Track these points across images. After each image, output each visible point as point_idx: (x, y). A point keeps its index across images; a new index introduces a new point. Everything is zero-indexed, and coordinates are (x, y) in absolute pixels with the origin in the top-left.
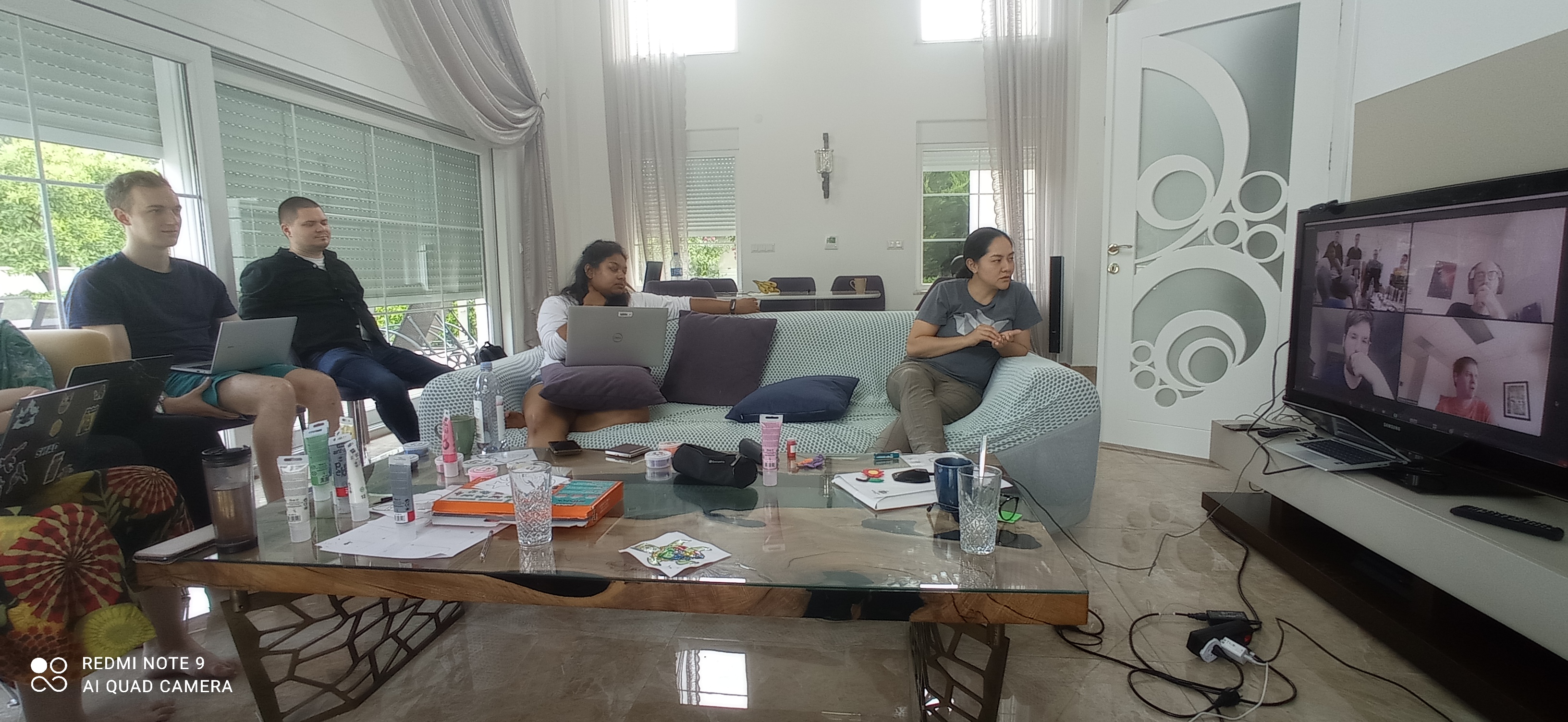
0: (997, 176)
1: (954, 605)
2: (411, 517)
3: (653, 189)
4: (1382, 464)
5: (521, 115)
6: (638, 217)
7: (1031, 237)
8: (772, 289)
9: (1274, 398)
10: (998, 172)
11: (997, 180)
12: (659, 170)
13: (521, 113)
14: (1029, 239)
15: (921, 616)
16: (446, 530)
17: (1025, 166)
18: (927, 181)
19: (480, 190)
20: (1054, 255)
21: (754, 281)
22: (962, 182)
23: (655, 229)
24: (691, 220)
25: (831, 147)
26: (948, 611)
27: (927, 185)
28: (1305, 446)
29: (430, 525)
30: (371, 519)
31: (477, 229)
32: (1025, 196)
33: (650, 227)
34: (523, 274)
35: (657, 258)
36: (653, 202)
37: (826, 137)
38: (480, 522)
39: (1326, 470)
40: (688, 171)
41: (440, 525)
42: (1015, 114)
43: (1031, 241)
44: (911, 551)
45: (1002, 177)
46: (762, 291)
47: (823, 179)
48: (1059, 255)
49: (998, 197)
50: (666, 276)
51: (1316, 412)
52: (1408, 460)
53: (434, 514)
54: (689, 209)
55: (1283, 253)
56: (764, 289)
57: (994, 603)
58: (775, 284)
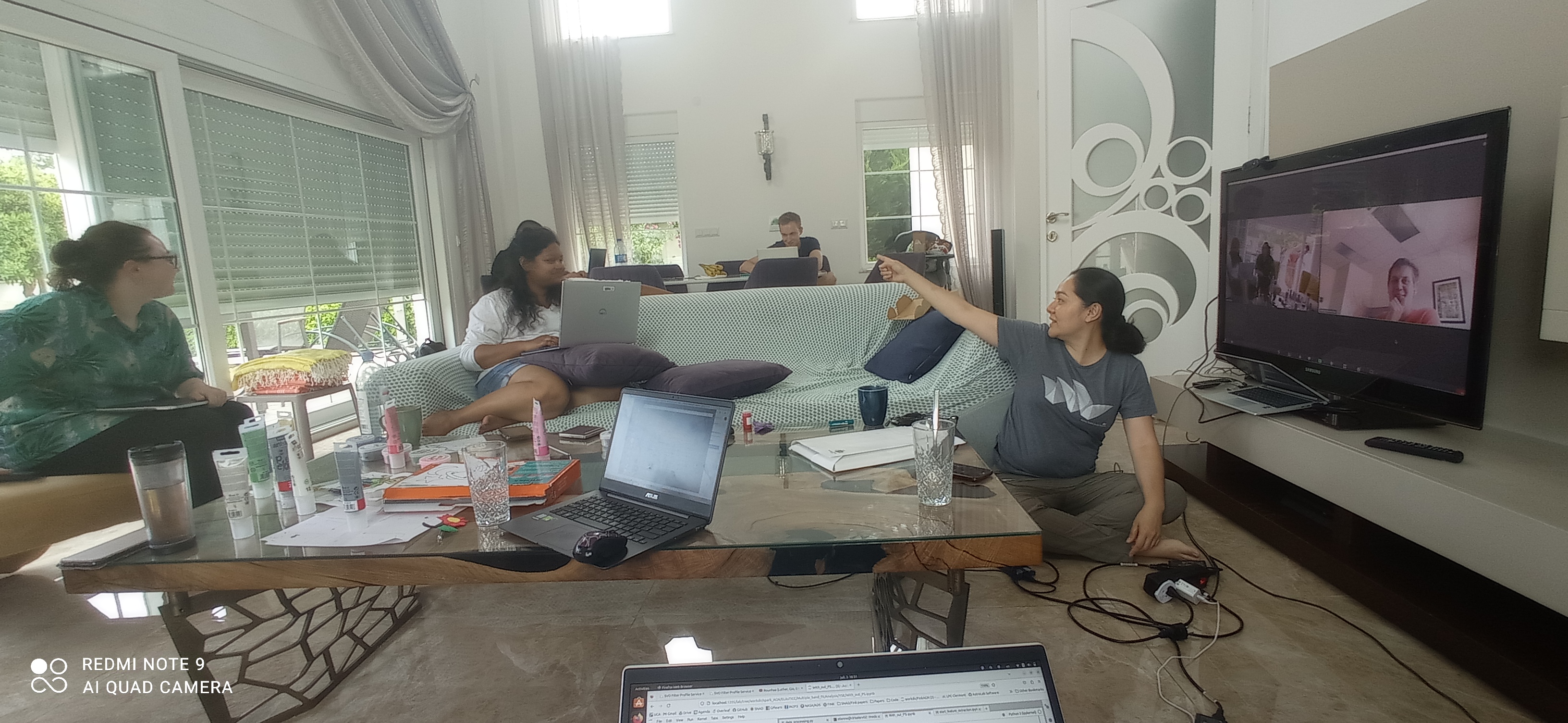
0: (936, 153)
1: (915, 553)
2: (362, 505)
3: (592, 177)
4: (1305, 405)
5: (450, 103)
6: (578, 205)
7: (971, 212)
8: (719, 272)
9: (1208, 351)
10: (936, 148)
11: (937, 156)
12: (597, 157)
13: (449, 100)
14: (969, 214)
15: (883, 567)
16: (398, 517)
17: (963, 141)
18: (868, 162)
19: (411, 182)
20: (995, 229)
21: (700, 265)
22: (902, 161)
23: (596, 218)
24: (632, 206)
25: (771, 127)
26: (909, 561)
27: (867, 165)
28: (1236, 394)
29: (383, 513)
30: (318, 512)
31: (411, 222)
32: (965, 171)
33: (591, 215)
34: (462, 268)
35: (600, 245)
36: (593, 190)
37: (765, 118)
38: (435, 507)
39: (1255, 414)
40: (627, 157)
41: (393, 513)
42: (952, 91)
43: (972, 216)
44: (870, 507)
45: (941, 153)
46: (709, 275)
47: (764, 161)
48: (1000, 228)
49: (938, 173)
50: (611, 262)
51: (1246, 361)
52: (1328, 400)
53: (386, 502)
54: (630, 196)
55: (1210, 215)
56: (710, 273)
57: (953, 548)
58: (721, 267)
